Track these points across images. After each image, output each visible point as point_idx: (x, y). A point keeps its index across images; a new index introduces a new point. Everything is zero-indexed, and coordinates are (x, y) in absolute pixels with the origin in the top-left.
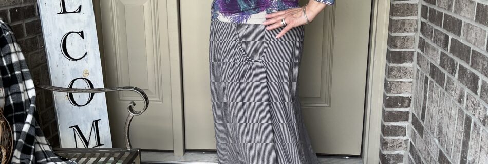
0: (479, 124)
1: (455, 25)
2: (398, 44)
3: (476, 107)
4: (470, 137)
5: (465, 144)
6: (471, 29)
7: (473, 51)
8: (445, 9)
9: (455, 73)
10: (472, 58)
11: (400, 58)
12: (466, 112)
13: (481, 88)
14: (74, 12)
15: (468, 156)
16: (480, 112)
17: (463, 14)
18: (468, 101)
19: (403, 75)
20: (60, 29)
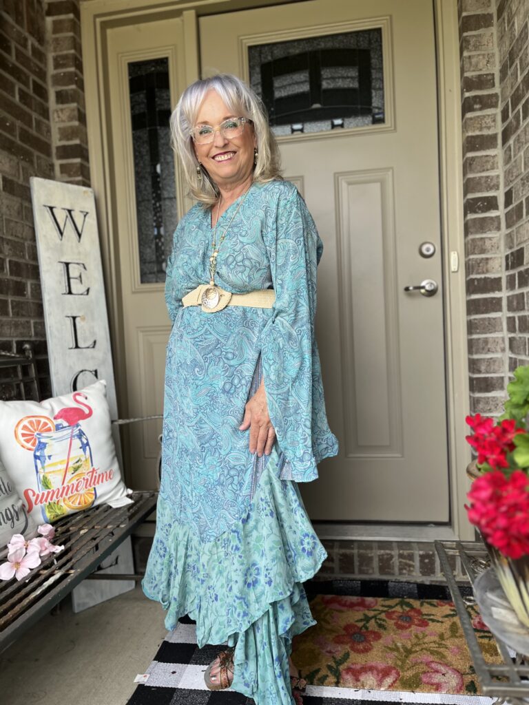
2: (483, 368)
11: (487, 386)
14: (88, 348)
19: (493, 407)
20: (71, 367)
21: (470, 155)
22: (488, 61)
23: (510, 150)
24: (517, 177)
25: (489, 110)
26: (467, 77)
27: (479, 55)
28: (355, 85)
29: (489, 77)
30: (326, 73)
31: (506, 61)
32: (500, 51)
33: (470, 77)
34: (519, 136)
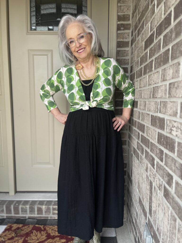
0: (157, 188)
1: (142, 128)
3: (154, 177)
4: (153, 195)
5: (151, 198)
6: (149, 129)
7: (151, 142)
8: (137, 119)
9: (143, 154)
10: (150, 146)
12: (150, 178)
13: (156, 165)
15: (153, 207)
16: (157, 180)
17: (145, 121)
18: (151, 172)
21: (119, 49)
22: (128, 9)
23: (133, 50)
24: (134, 61)
25: (127, 30)
26: (119, 15)
27: (124, 6)
28: (75, 12)
29: (128, 16)
30: (63, 5)
31: (134, 10)
32: (133, 4)
33: (120, 15)
34: (136, 44)
